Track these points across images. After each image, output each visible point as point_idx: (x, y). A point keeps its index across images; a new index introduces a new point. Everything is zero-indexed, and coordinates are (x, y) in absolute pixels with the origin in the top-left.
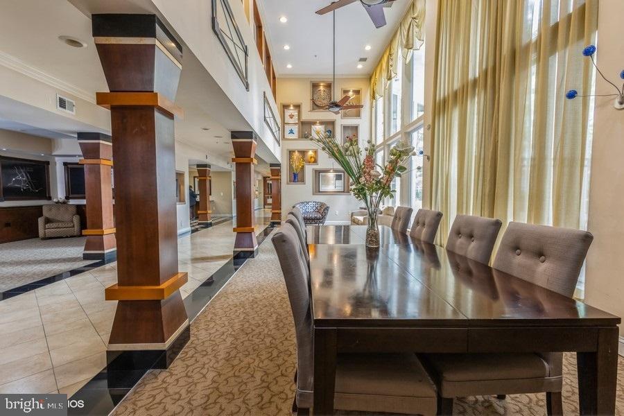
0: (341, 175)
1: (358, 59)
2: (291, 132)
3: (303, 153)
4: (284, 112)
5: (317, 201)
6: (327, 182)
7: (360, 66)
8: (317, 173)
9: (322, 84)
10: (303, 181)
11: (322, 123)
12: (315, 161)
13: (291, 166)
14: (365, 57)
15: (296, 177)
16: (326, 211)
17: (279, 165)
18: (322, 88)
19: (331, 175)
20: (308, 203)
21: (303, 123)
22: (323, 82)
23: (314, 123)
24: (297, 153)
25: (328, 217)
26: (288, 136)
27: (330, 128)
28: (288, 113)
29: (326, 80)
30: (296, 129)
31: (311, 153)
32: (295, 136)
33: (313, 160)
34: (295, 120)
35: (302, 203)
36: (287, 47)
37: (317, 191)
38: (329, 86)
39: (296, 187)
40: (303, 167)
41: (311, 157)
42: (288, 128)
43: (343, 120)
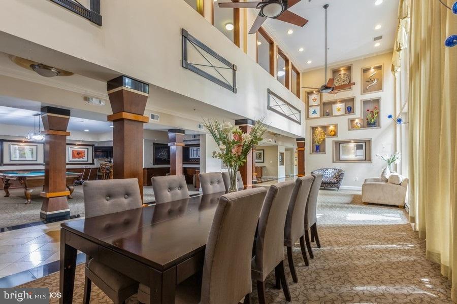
0: (362, 145)
1: (372, 39)
2: (314, 112)
3: (325, 128)
4: (308, 98)
5: (336, 168)
6: (347, 151)
7: (378, 44)
8: (338, 144)
9: (342, 69)
10: (324, 151)
11: (342, 101)
12: (335, 134)
13: (313, 140)
14: (379, 35)
15: (318, 148)
16: (341, 177)
17: (304, 139)
18: (342, 72)
19: (352, 145)
20: (327, 169)
21: (324, 104)
22: (343, 67)
23: (335, 102)
24: (320, 129)
25: (343, 182)
26: (311, 115)
27: (350, 105)
28: (311, 97)
29: (345, 65)
30: (318, 109)
31: (332, 128)
32: (318, 115)
33: (333, 133)
34: (318, 102)
35: (322, 169)
36: (301, 50)
37: (338, 159)
38: (349, 69)
39: (319, 156)
40: (324, 140)
41: (331, 131)
42: (311, 110)
43: (363, 96)
